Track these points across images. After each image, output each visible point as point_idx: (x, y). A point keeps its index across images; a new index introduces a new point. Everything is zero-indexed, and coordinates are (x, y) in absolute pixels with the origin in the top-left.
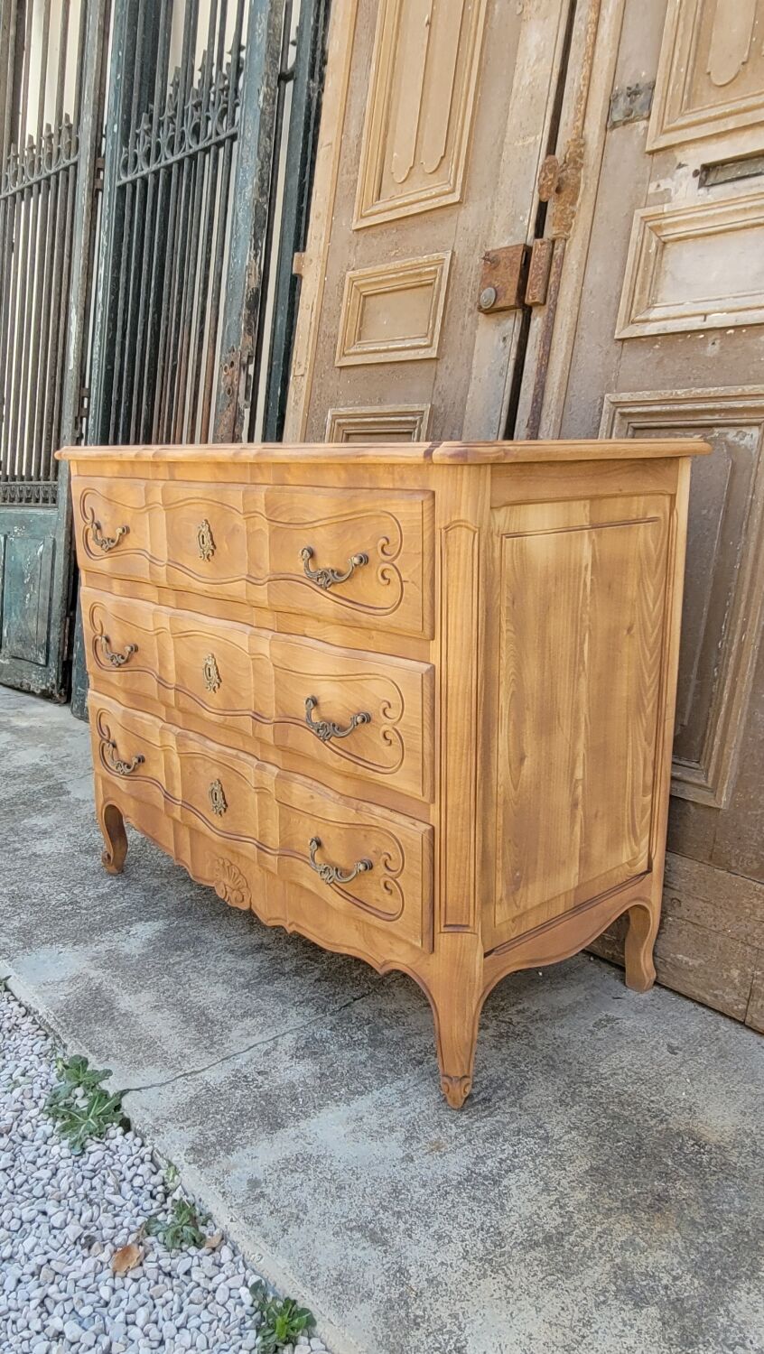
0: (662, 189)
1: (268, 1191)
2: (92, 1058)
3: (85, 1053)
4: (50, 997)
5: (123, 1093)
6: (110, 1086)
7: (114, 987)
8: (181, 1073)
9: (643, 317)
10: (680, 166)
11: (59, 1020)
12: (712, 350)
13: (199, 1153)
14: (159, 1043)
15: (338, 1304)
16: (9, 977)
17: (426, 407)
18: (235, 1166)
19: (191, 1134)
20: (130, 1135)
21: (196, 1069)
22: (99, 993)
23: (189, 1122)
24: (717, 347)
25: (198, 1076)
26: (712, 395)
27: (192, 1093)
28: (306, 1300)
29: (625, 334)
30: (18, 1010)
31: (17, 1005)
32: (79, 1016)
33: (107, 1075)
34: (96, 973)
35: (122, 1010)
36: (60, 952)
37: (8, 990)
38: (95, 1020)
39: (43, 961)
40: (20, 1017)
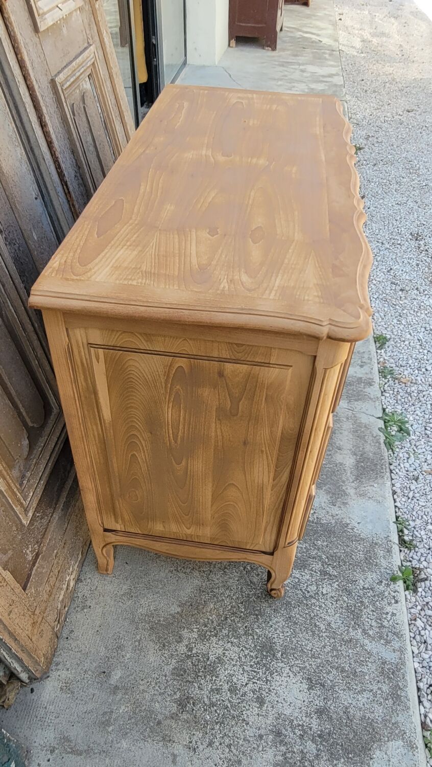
2: (382, 441)
3: (383, 446)
4: (381, 490)
6: (381, 424)
7: (349, 474)
8: (354, 412)
11: (384, 470)
13: (370, 383)
14: (352, 430)
16: (394, 522)
18: (362, 373)
19: (368, 390)
20: (385, 407)
21: (347, 410)
23: (366, 394)
25: (350, 408)
27: (356, 403)
30: (398, 496)
31: (398, 500)
32: (373, 468)
33: (380, 429)
34: (351, 491)
35: (355, 456)
36: (358, 523)
37: (397, 518)
38: (369, 459)
39: (371, 521)
40: (398, 491)
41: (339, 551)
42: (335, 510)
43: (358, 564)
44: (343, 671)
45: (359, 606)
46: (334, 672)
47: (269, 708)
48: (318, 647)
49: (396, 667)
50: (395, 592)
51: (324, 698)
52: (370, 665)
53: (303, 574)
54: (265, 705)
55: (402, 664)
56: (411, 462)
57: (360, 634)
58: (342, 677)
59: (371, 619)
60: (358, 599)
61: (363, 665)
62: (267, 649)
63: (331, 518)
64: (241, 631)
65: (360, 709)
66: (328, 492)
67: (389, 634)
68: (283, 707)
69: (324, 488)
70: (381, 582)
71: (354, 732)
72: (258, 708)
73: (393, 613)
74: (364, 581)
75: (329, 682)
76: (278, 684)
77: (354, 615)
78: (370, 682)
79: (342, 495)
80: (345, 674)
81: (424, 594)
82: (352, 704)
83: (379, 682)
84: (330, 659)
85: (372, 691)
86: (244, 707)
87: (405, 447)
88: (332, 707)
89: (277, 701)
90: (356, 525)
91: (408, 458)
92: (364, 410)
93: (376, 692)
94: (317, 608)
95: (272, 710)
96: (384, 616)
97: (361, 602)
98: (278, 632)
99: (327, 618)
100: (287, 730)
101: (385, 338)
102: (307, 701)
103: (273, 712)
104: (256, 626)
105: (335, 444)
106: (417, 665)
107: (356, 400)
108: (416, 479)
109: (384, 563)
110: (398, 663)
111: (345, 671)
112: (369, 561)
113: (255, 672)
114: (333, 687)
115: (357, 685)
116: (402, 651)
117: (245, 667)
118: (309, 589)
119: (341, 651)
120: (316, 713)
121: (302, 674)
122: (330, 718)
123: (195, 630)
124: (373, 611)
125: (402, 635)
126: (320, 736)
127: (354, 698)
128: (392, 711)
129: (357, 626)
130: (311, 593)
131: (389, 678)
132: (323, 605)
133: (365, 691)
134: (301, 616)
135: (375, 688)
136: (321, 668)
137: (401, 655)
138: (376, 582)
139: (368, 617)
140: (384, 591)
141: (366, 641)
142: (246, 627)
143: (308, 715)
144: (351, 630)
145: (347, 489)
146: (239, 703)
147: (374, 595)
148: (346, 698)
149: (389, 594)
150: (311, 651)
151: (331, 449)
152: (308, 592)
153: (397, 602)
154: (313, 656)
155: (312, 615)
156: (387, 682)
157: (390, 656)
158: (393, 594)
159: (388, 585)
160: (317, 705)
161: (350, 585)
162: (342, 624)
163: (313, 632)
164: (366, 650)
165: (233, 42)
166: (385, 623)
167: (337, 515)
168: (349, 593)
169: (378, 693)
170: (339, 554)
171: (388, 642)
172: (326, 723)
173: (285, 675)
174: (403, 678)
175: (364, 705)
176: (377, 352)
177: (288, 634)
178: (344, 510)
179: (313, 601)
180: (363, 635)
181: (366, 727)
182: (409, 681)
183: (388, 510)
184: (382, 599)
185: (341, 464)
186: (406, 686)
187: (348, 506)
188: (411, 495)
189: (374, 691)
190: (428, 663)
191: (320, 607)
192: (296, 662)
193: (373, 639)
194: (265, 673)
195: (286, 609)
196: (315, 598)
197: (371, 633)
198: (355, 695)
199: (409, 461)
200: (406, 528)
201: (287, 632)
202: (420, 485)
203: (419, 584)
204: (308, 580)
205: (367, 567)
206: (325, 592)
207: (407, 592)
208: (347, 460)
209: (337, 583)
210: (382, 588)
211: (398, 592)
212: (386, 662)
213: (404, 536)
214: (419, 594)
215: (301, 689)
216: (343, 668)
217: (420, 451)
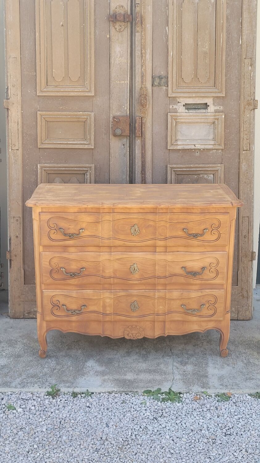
0: (174, 108)
1: (225, 384)
2: (149, 389)
4: (109, 387)
5: (170, 389)
6: (165, 390)
9: (176, 144)
10: (179, 102)
12: (197, 154)
13: (204, 387)
14: (155, 379)
17: (93, 166)
18: (213, 385)
19: (196, 386)
20: (185, 394)
21: (172, 378)
23: (192, 385)
24: (198, 153)
25: (175, 379)
26: (201, 166)
29: (171, 148)
32: (126, 385)
33: (159, 389)
35: (133, 379)
36: (85, 379)
38: (132, 384)
39: (87, 383)
41: (67, 373)
42: (92, 372)
43: (60, 378)
45: (37, 378)
48: (18, 367)
52: (10, 379)
53: (54, 364)
57: (24, 377)
62: (18, 357)
63: (87, 371)
64: (26, 351)
67: (24, 385)
69: (106, 369)
70: (50, 384)
73: (34, 386)
74: (51, 379)
76: (4, 359)
77: (33, 376)
79: (102, 374)
84: (13, 370)
92: (175, 384)
94: (36, 367)
97: (40, 378)
99: (32, 370)
104: (28, 354)
105: (141, 373)
107: (183, 381)
110: (10, 386)
112: (62, 381)
113: (9, 354)
117: (11, 352)
119: (17, 372)
121: (8, 364)
123: (27, 342)
124: (35, 381)
129: (28, 377)
132: (38, 369)
134: (33, 363)
136: (10, 368)
137: (14, 387)
139: (31, 380)
140: (45, 384)
144: (26, 375)
145: (107, 376)
147: (43, 382)
151: (136, 372)
152: (44, 365)
154: (15, 366)
155: (33, 366)
161: (48, 376)
162: (29, 373)
163: (25, 366)
164: (16, 378)
166: (29, 384)
167: (89, 373)
168: (44, 375)
171: (20, 384)
173: (8, 360)
174: (3, 387)
176: (244, 394)
178: (93, 375)
179: (40, 366)
183: (95, 388)
184: (41, 384)
185: (125, 375)
187: (96, 376)
192: (12, 363)
193: (22, 380)
195: (36, 360)
197: (25, 380)
201: (25, 361)
204: (50, 365)
205: (58, 380)
206: (45, 369)
208: (129, 377)
209: (49, 372)
212: (11, 383)
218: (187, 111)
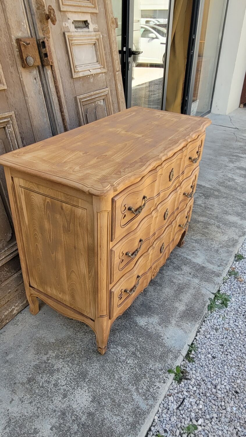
0: (66, 26)
1: (219, 264)
2: (207, 304)
3: (206, 307)
4: (191, 327)
5: (213, 293)
6: (212, 296)
7: (177, 314)
8: (200, 286)
9: (78, 71)
10: (68, 19)
12: (92, 80)
13: (218, 275)
14: (193, 294)
15: (232, 252)
16: (188, 345)
17: (12, 113)
18: (217, 270)
19: (215, 278)
20: (221, 289)
21: (197, 284)
22: (182, 316)
23: (213, 280)
25: (199, 284)
26: (97, 93)
28: (233, 255)
29: (76, 76)
30: (200, 334)
31: (198, 336)
32: (194, 315)
33: (210, 299)
34: (174, 322)
35: (186, 307)
36: (168, 338)
37: (192, 344)
38: (194, 311)
39: (175, 340)
40: (202, 332)
41: (148, 347)
42: (159, 328)
43: (155, 357)
44: (114, 401)
45: (142, 376)
46: (109, 400)
47: (67, 401)
48: (108, 385)
49: (143, 413)
50: (166, 378)
51: (96, 409)
52: (130, 405)
53: (123, 350)
54: (66, 399)
55: (147, 413)
56: (218, 320)
57: (134, 389)
58: (112, 404)
59: (144, 385)
60: (144, 373)
61: (126, 404)
62: (83, 375)
63: (154, 330)
64: (76, 362)
65: (111, 423)
66: (160, 318)
67: (150, 396)
68: (74, 403)
69: (160, 315)
70: (162, 370)
71: (101, 431)
72: (62, 398)
73: (158, 387)
74: (152, 366)
75: (103, 403)
76: (78, 392)
77: (136, 379)
78: (125, 413)
79: (167, 322)
80: (114, 403)
81: (183, 386)
82: (108, 418)
83: (129, 415)
84: (111, 393)
85: (123, 417)
86: (56, 395)
87: (220, 312)
88: (97, 415)
89: (73, 400)
90: (166, 338)
91: (218, 318)
92: (207, 287)
93: (125, 419)
94: (120, 368)
95: (68, 402)
96: (153, 386)
97: (145, 375)
98: (93, 370)
99: (122, 374)
100: (69, 414)
101: (243, 257)
102: (87, 406)
103: (68, 403)
104: (84, 363)
105: (179, 297)
106: (156, 418)
107: (205, 281)
108: (217, 330)
109: (169, 362)
110: (145, 411)
111: (115, 402)
112: (162, 358)
113: (71, 382)
114: (103, 406)
115: (117, 411)
116: (151, 406)
117: (67, 378)
118: (121, 358)
119: (119, 392)
120: (87, 414)
121: (92, 393)
122: (93, 419)
123: (56, 353)
124: (148, 381)
125: (157, 399)
126: (83, 425)
127: (111, 416)
128: (127, 432)
129: (135, 385)
130: (121, 360)
131: (136, 416)
132: (124, 368)
133: (119, 416)
134: (109, 367)
135: (125, 417)
136: (103, 395)
137: (150, 408)
138: (159, 369)
139: (144, 384)
140: (161, 375)
141: (135, 394)
142: (79, 361)
143: (83, 413)
144: (130, 385)
145: (172, 320)
146: (55, 392)
147: (154, 375)
148: (107, 414)
149: (163, 377)
150: (104, 385)
151: (176, 299)
152: (120, 359)
153: (164, 383)
154: (103, 388)
155: (115, 370)
156: (133, 417)
157: (143, 406)
158: (165, 378)
159: (164, 373)
160: (90, 410)
161: (144, 365)
162: (128, 380)
163: (110, 377)
164: (132, 398)
165: (242, 105)
166: (151, 390)
167: (158, 330)
168: (141, 368)
169: (126, 420)
170: (147, 348)
171: (146, 399)
172: (90, 420)
173: (84, 390)
174: (144, 419)
175: (114, 422)
176: (233, 262)
177: (97, 373)
178: (164, 329)
179: (120, 364)
180: (135, 390)
181: (109, 432)
182: (146, 422)
183: (189, 338)
184: (157, 378)
185: (176, 308)
186: (142, 424)
187: (167, 328)
188: (208, 336)
189: (124, 418)
190: (164, 420)
191: (122, 368)
192: (93, 387)
193: (140, 394)
194: (75, 385)
195: (103, 362)
196: (121, 363)
197: (140, 391)
198: (113, 415)
199: (218, 319)
200: (195, 351)
201: (98, 372)
202: (217, 334)
203: (183, 380)
204: (123, 353)
205: (158, 360)
206: (128, 362)
207: (174, 381)
208: (181, 307)
209: (137, 361)
210: (160, 373)
211: (168, 378)
212: (139, 408)
213: (190, 354)
214: (180, 385)
215: (88, 400)
216: (115, 400)
217: (228, 317)
218: (76, 30)
